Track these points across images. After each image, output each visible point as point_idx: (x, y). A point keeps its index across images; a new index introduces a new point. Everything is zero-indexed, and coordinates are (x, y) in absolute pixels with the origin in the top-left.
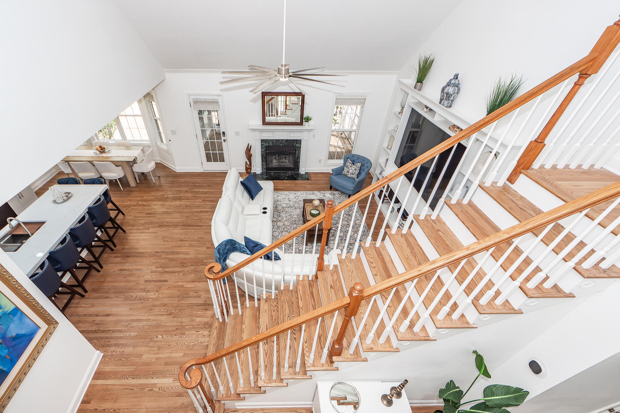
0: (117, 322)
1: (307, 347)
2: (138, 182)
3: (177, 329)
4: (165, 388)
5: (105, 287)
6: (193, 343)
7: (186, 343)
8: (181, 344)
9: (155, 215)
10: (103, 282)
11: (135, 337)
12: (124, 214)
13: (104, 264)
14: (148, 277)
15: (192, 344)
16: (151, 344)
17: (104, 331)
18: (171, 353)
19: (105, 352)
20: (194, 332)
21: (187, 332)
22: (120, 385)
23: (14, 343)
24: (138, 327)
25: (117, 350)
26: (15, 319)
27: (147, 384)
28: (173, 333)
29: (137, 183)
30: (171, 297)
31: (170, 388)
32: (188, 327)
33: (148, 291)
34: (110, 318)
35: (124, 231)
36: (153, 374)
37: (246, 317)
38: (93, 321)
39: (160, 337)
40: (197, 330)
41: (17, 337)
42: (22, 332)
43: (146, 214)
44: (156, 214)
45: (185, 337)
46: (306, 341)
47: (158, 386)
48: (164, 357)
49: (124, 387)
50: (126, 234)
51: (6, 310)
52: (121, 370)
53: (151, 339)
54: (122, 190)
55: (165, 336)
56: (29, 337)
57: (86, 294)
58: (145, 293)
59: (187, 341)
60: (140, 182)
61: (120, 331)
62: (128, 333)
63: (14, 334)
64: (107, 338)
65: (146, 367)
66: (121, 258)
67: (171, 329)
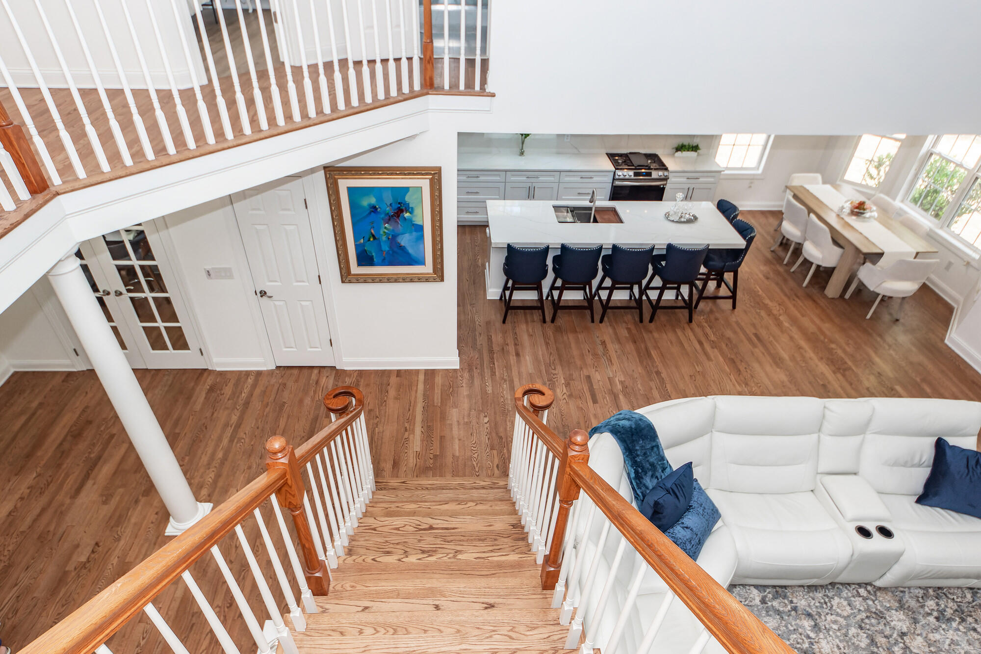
0: (508, 367)
1: (364, 560)
2: (847, 296)
3: (501, 438)
4: (406, 445)
5: (565, 338)
6: (475, 465)
7: (476, 455)
8: (474, 449)
9: (759, 345)
10: (574, 331)
11: (484, 392)
12: (734, 307)
13: (610, 321)
14: (597, 377)
15: (474, 463)
16: (473, 412)
17: (492, 358)
18: (459, 440)
19: (462, 369)
20: (496, 461)
21: (495, 452)
22: (416, 397)
23: (396, 249)
24: (501, 391)
25: (464, 381)
26: (414, 233)
27: (414, 424)
28: (494, 435)
29: (842, 296)
30: (562, 415)
31: (406, 451)
32: (505, 451)
33: (567, 385)
34: (513, 359)
35: (690, 320)
36: (429, 427)
37: (491, 506)
38: (508, 344)
39: (486, 420)
40: (500, 466)
41: (402, 248)
42: (410, 251)
43: (756, 335)
44: (764, 346)
45: (488, 450)
46: (377, 559)
47: (411, 437)
48: (453, 432)
49: (413, 402)
50: (686, 326)
51: (414, 219)
52: (436, 391)
53: (482, 411)
54: (805, 284)
55: (488, 425)
56: (411, 261)
57: (550, 324)
58: (563, 381)
59: (479, 456)
60: (849, 299)
61: (493, 374)
62: (490, 382)
63: (403, 244)
64: (482, 365)
65: (439, 415)
66: (628, 335)
67: (501, 430)
